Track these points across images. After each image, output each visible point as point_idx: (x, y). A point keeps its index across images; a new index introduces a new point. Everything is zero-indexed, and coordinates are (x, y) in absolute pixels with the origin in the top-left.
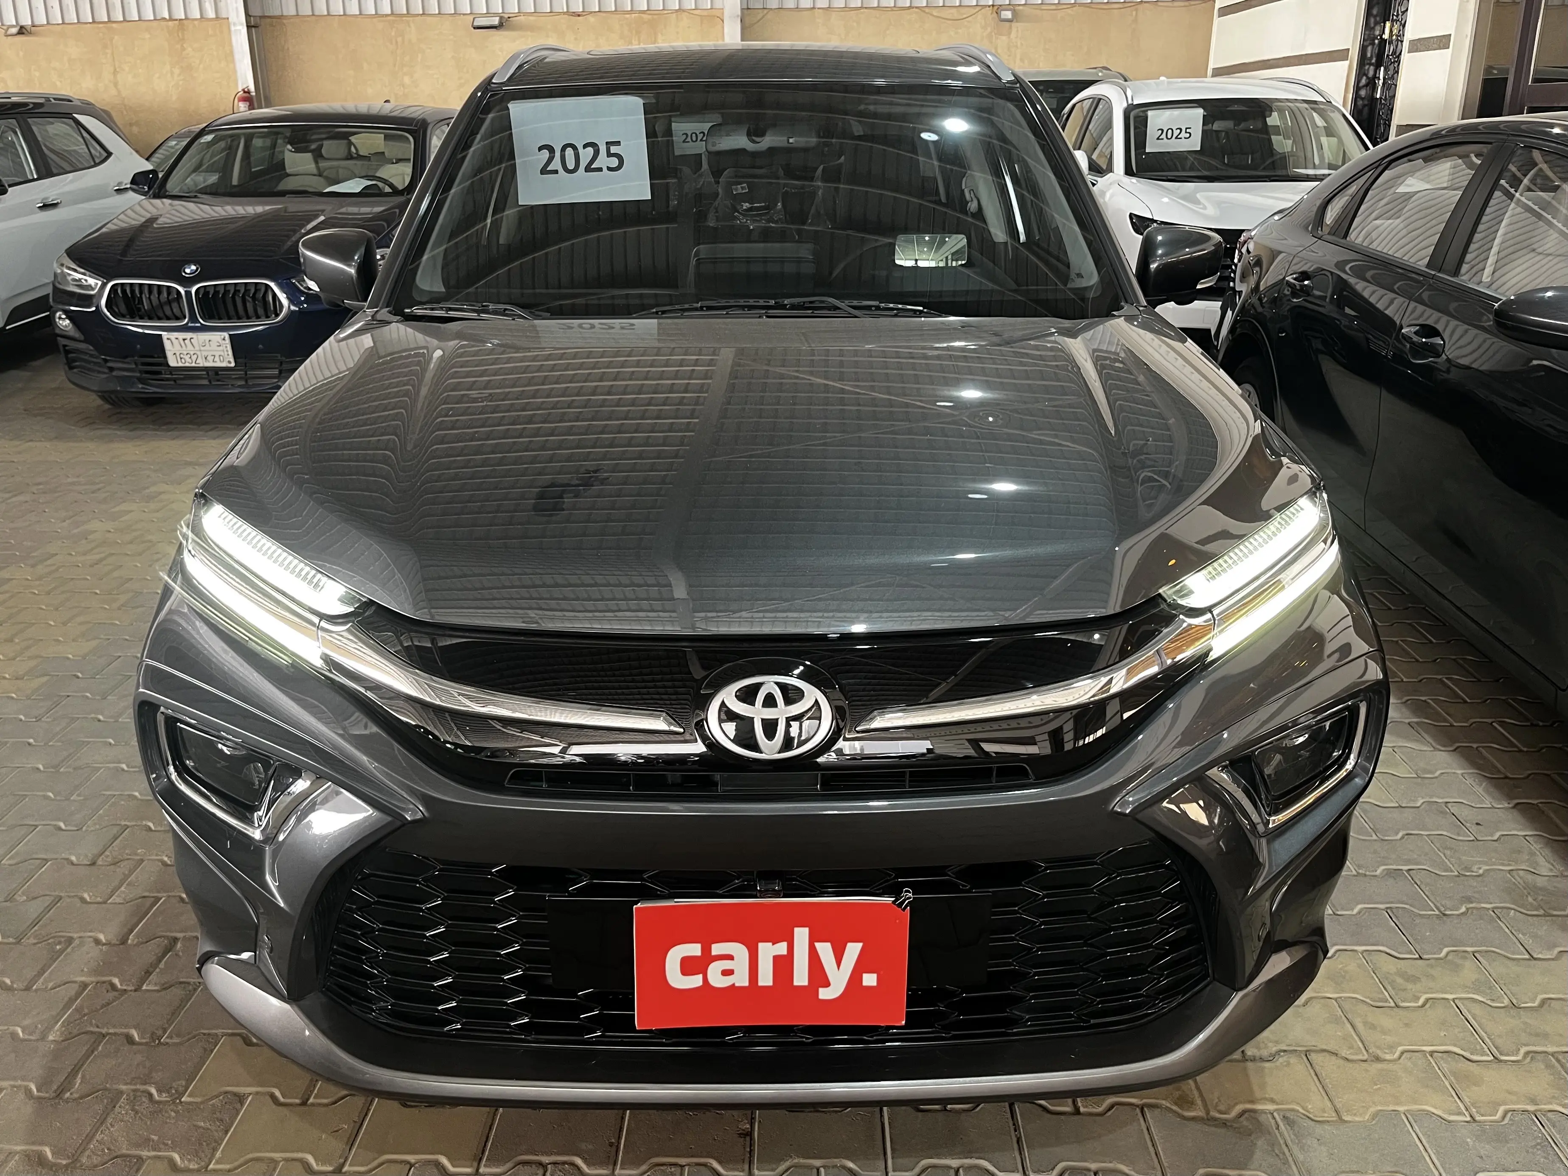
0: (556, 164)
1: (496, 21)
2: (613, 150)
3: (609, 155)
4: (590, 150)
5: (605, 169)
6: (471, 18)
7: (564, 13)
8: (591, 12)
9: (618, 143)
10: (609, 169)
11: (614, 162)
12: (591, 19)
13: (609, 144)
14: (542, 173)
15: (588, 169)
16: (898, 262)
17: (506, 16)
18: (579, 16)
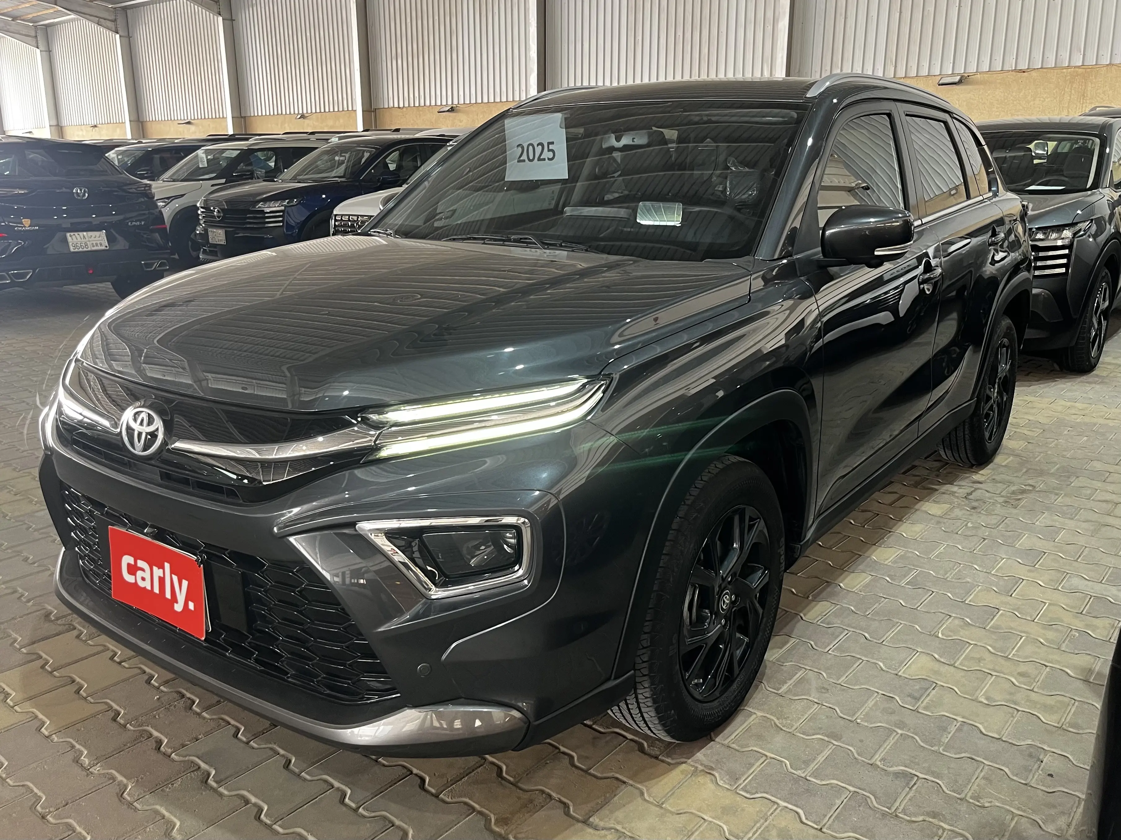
0: (524, 157)
1: (957, 79)
2: (551, 147)
3: (549, 150)
4: (540, 147)
5: (547, 159)
6: (940, 77)
7: (1012, 71)
8: (1035, 69)
9: (552, 143)
10: (549, 159)
11: (551, 155)
12: (1034, 74)
13: (549, 144)
14: (518, 162)
15: (539, 159)
16: (638, 221)
17: (966, 75)
18: (1024, 72)
